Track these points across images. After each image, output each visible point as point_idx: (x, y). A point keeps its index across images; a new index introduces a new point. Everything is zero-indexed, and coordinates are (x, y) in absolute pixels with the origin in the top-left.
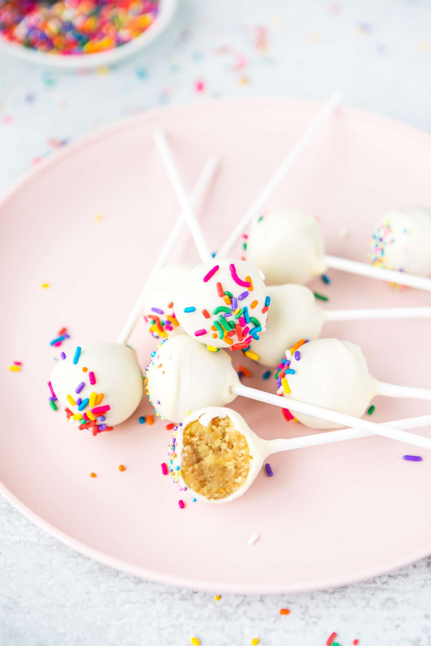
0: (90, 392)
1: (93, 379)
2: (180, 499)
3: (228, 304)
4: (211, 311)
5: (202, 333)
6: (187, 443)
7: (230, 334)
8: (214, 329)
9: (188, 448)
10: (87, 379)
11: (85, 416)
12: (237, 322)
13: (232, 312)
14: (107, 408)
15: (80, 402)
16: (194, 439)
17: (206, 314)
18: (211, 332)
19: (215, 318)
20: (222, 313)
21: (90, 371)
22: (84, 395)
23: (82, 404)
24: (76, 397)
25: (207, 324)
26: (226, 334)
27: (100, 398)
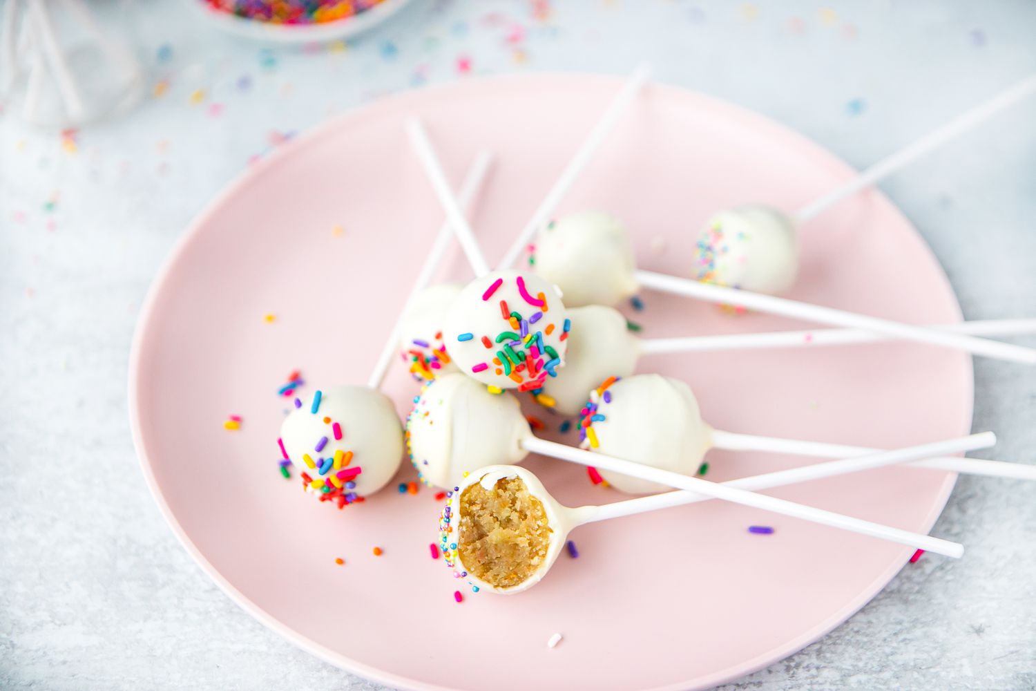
0: (334, 451)
1: (338, 432)
2: (455, 591)
3: (516, 329)
4: (493, 337)
5: (481, 368)
6: (464, 513)
7: (518, 370)
8: (498, 362)
9: (467, 519)
10: (330, 432)
11: (328, 483)
12: (528, 352)
13: (522, 340)
14: (358, 471)
15: (321, 463)
16: (475, 508)
17: (487, 343)
18: (493, 367)
19: (499, 347)
20: (508, 341)
21: (334, 421)
22: (327, 454)
23: (325, 467)
24: (316, 457)
25: (488, 356)
26: (513, 369)
27: (347, 457)
